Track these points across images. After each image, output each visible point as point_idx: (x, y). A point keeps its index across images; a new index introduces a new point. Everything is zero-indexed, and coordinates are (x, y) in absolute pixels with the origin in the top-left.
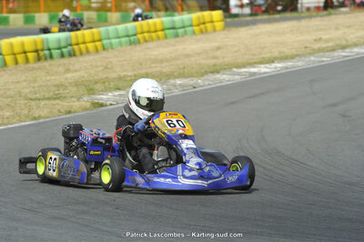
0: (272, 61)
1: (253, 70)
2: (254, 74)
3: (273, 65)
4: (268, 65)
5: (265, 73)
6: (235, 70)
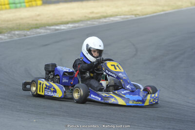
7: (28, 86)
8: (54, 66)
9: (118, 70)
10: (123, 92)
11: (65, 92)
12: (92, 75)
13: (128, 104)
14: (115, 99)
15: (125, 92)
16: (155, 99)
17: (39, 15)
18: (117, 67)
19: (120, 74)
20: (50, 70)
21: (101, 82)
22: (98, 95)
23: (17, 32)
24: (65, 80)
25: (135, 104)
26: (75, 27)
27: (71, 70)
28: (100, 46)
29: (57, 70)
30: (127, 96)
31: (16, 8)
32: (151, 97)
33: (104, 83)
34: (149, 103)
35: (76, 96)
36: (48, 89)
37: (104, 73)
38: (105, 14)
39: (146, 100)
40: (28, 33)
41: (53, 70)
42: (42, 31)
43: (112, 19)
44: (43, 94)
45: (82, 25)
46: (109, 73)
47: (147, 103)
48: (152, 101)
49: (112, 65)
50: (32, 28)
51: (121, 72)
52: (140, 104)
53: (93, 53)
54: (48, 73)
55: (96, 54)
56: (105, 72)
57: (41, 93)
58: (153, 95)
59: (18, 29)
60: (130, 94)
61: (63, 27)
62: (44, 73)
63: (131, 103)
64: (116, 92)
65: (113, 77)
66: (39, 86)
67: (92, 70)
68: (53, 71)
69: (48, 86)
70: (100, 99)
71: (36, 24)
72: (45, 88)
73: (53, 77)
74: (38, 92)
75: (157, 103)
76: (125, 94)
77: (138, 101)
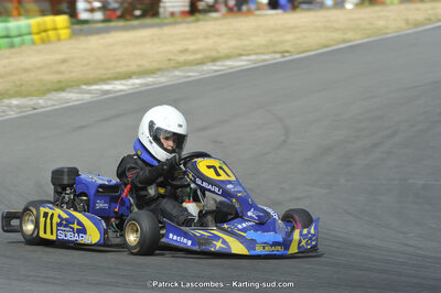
7: (15, 222)
8: (74, 172)
9: (223, 177)
10: (240, 226)
11: (106, 232)
12: (162, 191)
13: (253, 253)
14: (224, 242)
15: (244, 225)
16: (310, 239)
17: (64, 61)
18: (220, 171)
19: (229, 186)
20: (66, 182)
21: (185, 205)
22: (186, 235)
24: (101, 205)
25: (268, 251)
26: (147, 85)
27: (114, 182)
28: (180, 126)
29: (81, 182)
30: (250, 235)
31: (12, 46)
32: (301, 234)
33: (192, 208)
34: (299, 247)
35: (132, 238)
36: (66, 226)
37: (193, 186)
39: (291, 241)
40: (41, 101)
41: (71, 182)
42: (72, 97)
44: (53, 238)
46: (205, 185)
47: (293, 249)
48: (303, 243)
49: (209, 167)
50: (49, 91)
51: (230, 182)
52: (279, 250)
53: (163, 141)
54: (60, 190)
55: (170, 144)
56: (194, 182)
57: (48, 236)
58: (305, 231)
59: (18, 94)
60: (256, 230)
62: (50, 190)
63: (259, 250)
64: (226, 226)
65: (214, 192)
66: (42, 220)
67: (161, 179)
68: (71, 186)
69: (66, 220)
70: (190, 243)
71: (60, 82)
72: (59, 225)
73: (74, 199)
74: (42, 235)
75: (314, 248)
76: (244, 230)
77: (275, 244)
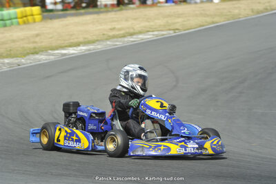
0: (78, 45)
1: (64, 52)
2: (65, 55)
3: (79, 48)
4: (75, 48)
5: (72, 54)
6: (50, 51)
23: (6, 61)
38: (132, 31)
43: (141, 36)
45: (99, 47)
61: (72, 51)
